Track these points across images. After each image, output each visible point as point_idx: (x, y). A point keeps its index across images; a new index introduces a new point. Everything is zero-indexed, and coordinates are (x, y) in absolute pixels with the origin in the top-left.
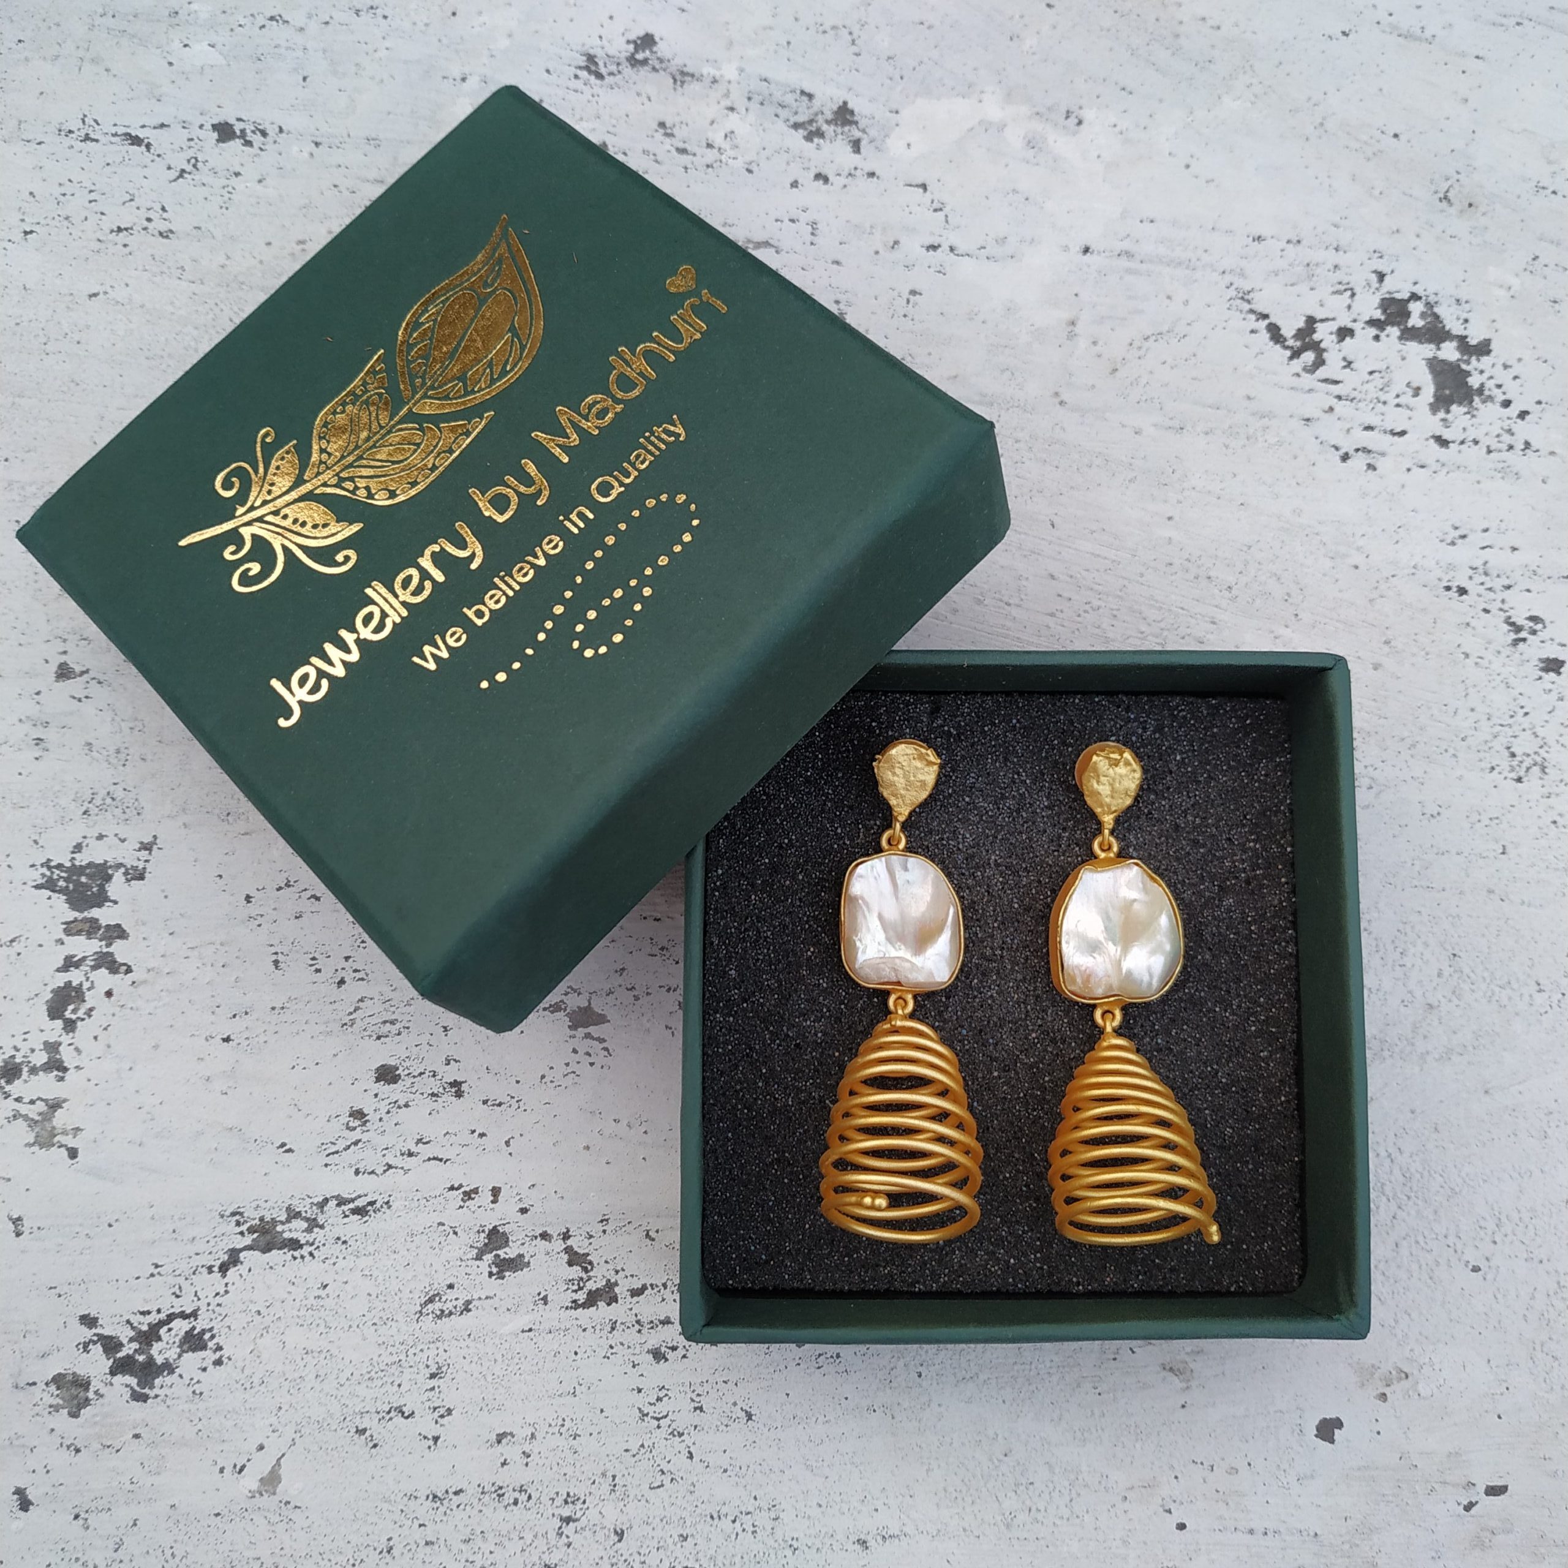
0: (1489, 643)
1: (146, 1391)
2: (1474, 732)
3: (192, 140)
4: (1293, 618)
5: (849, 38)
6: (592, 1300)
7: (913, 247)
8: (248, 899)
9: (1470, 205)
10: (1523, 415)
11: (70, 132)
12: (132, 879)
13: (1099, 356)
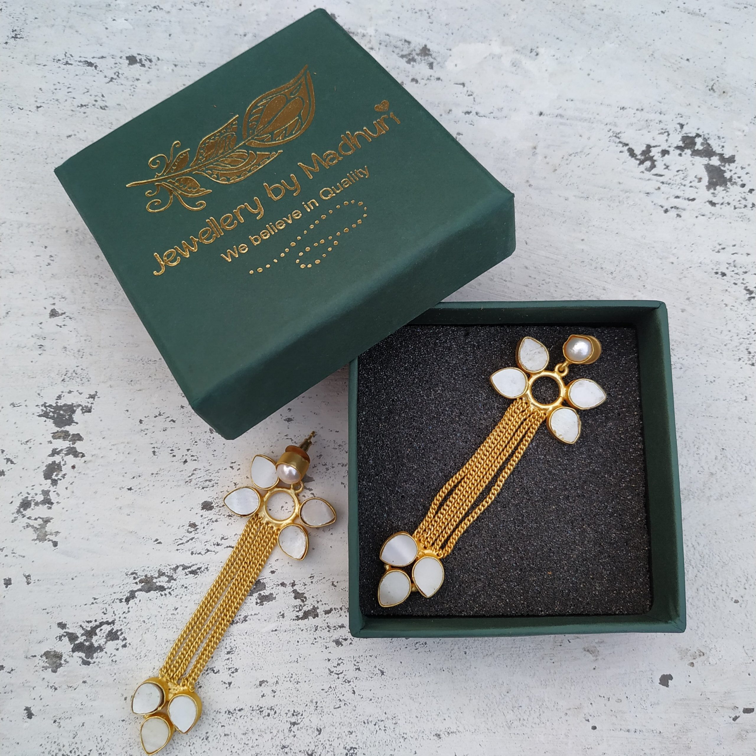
0: (737, 299)
1: (90, 660)
2: (730, 342)
3: (116, 64)
4: (642, 287)
5: (427, 15)
6: (306, 615)
7: (458, 112)
8: (141, 421)
9: (724, 92)
10: (751, 191)
11: (59, 60)
12: (85, 412)
13: (548, 163)
